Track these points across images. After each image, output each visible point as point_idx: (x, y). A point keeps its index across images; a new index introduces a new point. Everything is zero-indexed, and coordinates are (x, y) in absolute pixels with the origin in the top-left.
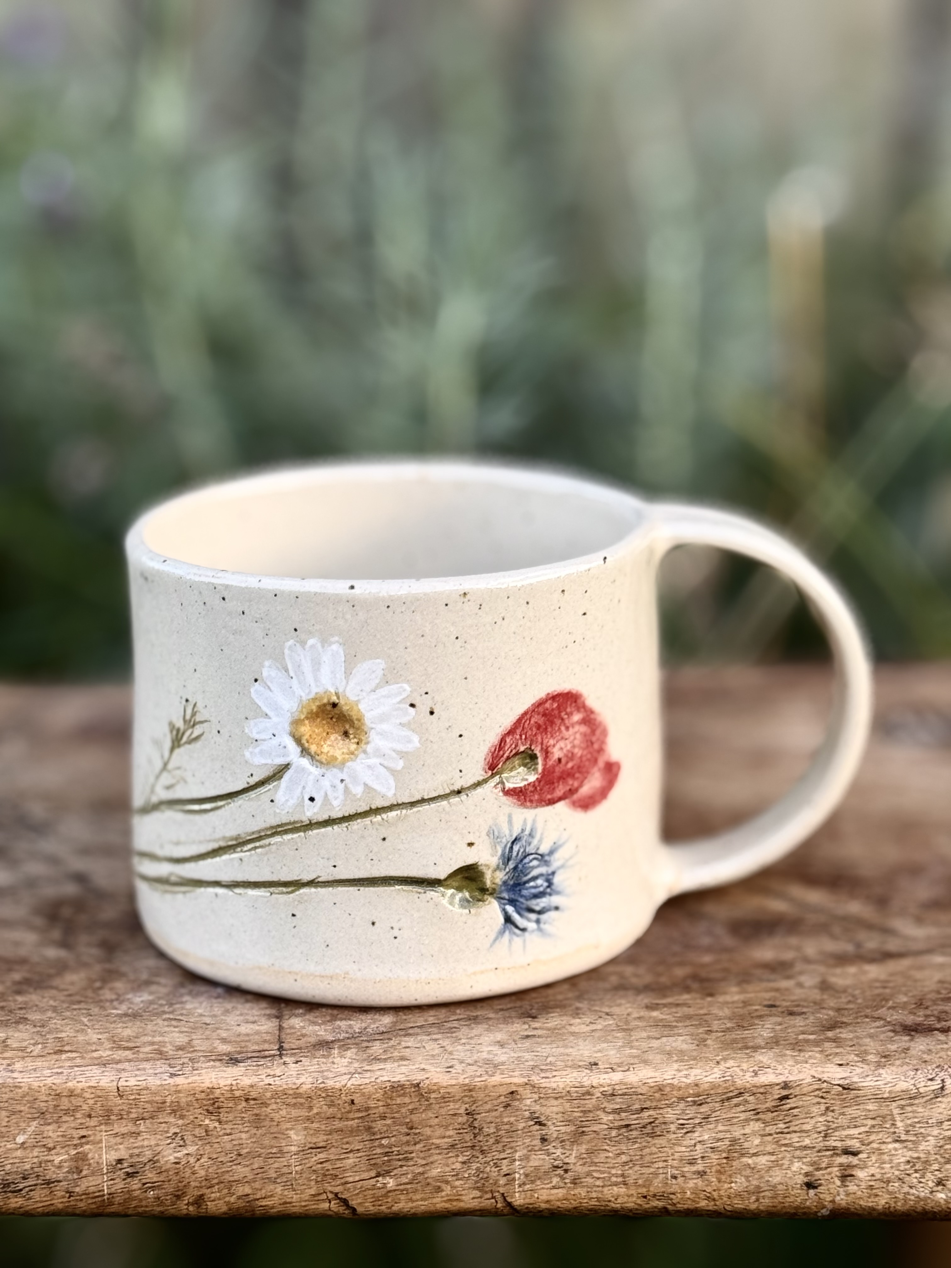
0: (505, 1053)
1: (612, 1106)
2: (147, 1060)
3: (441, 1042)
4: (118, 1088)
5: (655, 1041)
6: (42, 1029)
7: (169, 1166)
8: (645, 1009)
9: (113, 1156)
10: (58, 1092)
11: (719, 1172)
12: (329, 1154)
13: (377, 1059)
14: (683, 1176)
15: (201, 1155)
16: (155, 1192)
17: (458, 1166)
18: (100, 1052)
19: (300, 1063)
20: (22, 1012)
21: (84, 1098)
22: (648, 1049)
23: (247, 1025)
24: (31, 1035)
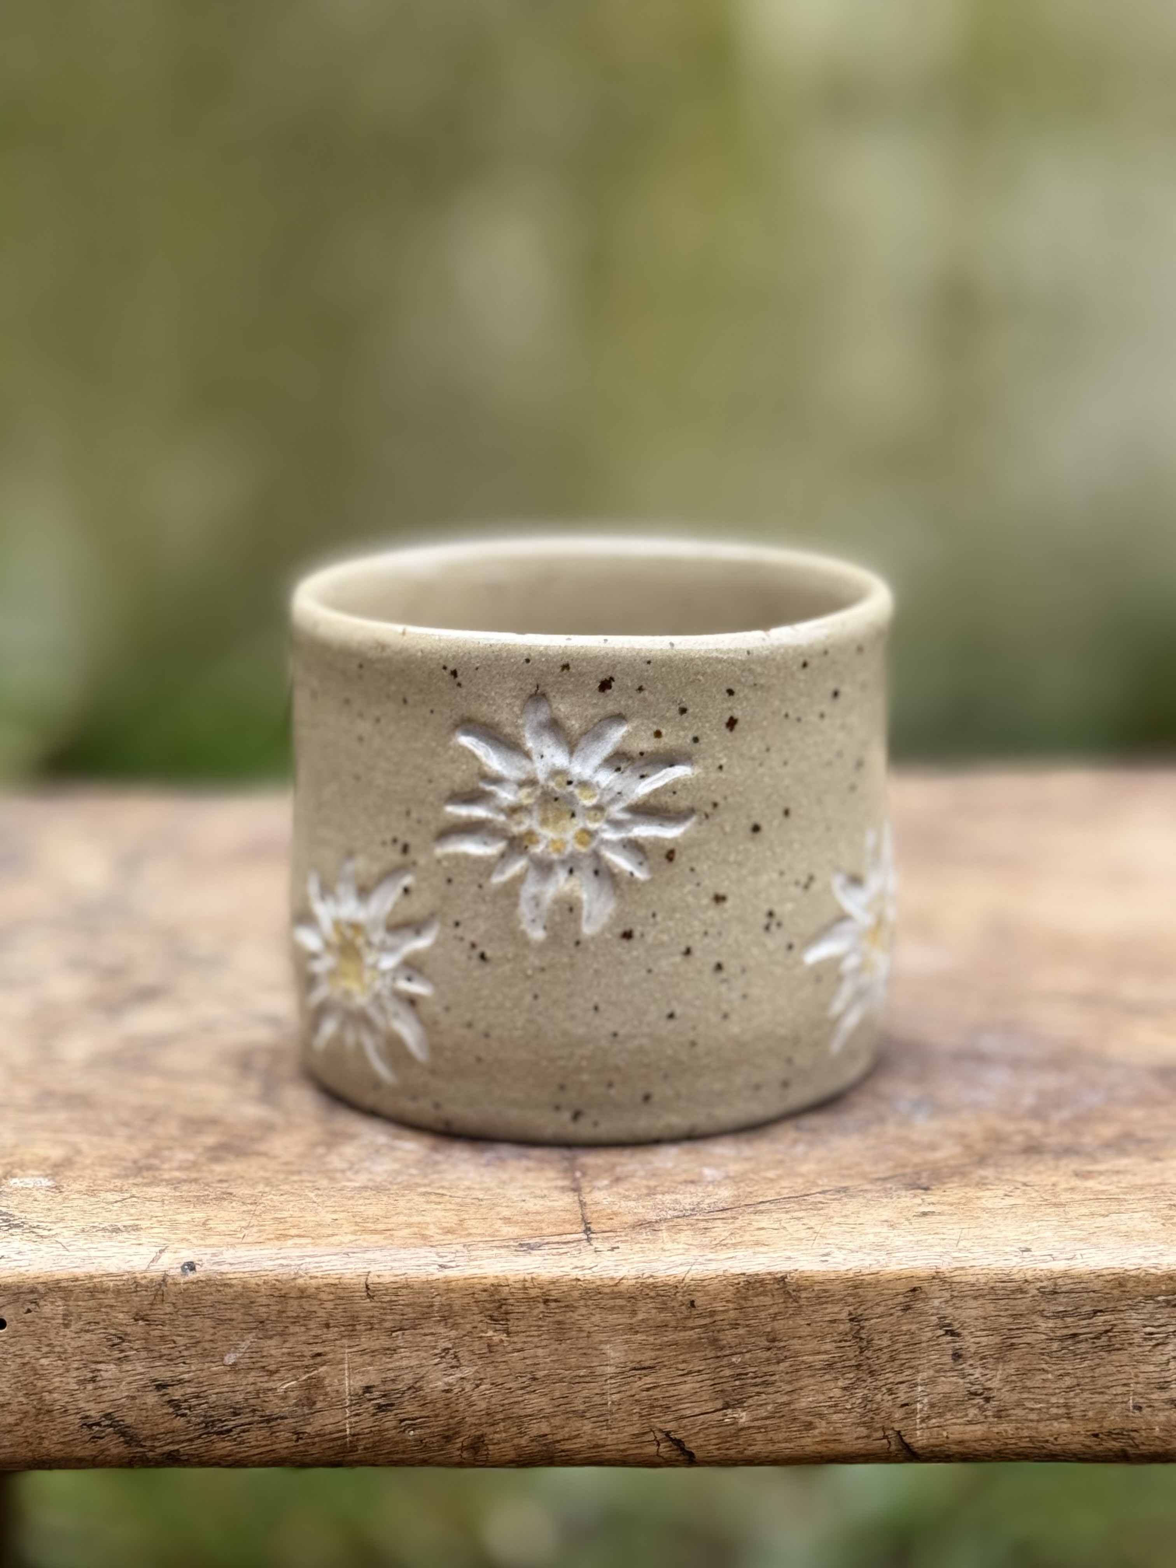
0: (899, 1235)
1: (1053, 1308)
2: (405, 1246)
3: (805, 1221)
4: (367, 1287)
5: (1101, 1219)
6: (253, 1207)
7: (436, 1395)
8: (1074, 1178)
9: (360, 1382)
10: (283, 1292)
12: (659, 1377)
13: (723, 1245)
14: (1150, 1406)
15: (481, 1379)
16: (418, 1432)
17: (837, 1393)
18: (339, 1237)
19: (616, 1250)
20: (225, 1185)
21: (320, 1300)
22: (1096, 1230)
23: (536, 1201)
24: (240, 1216)
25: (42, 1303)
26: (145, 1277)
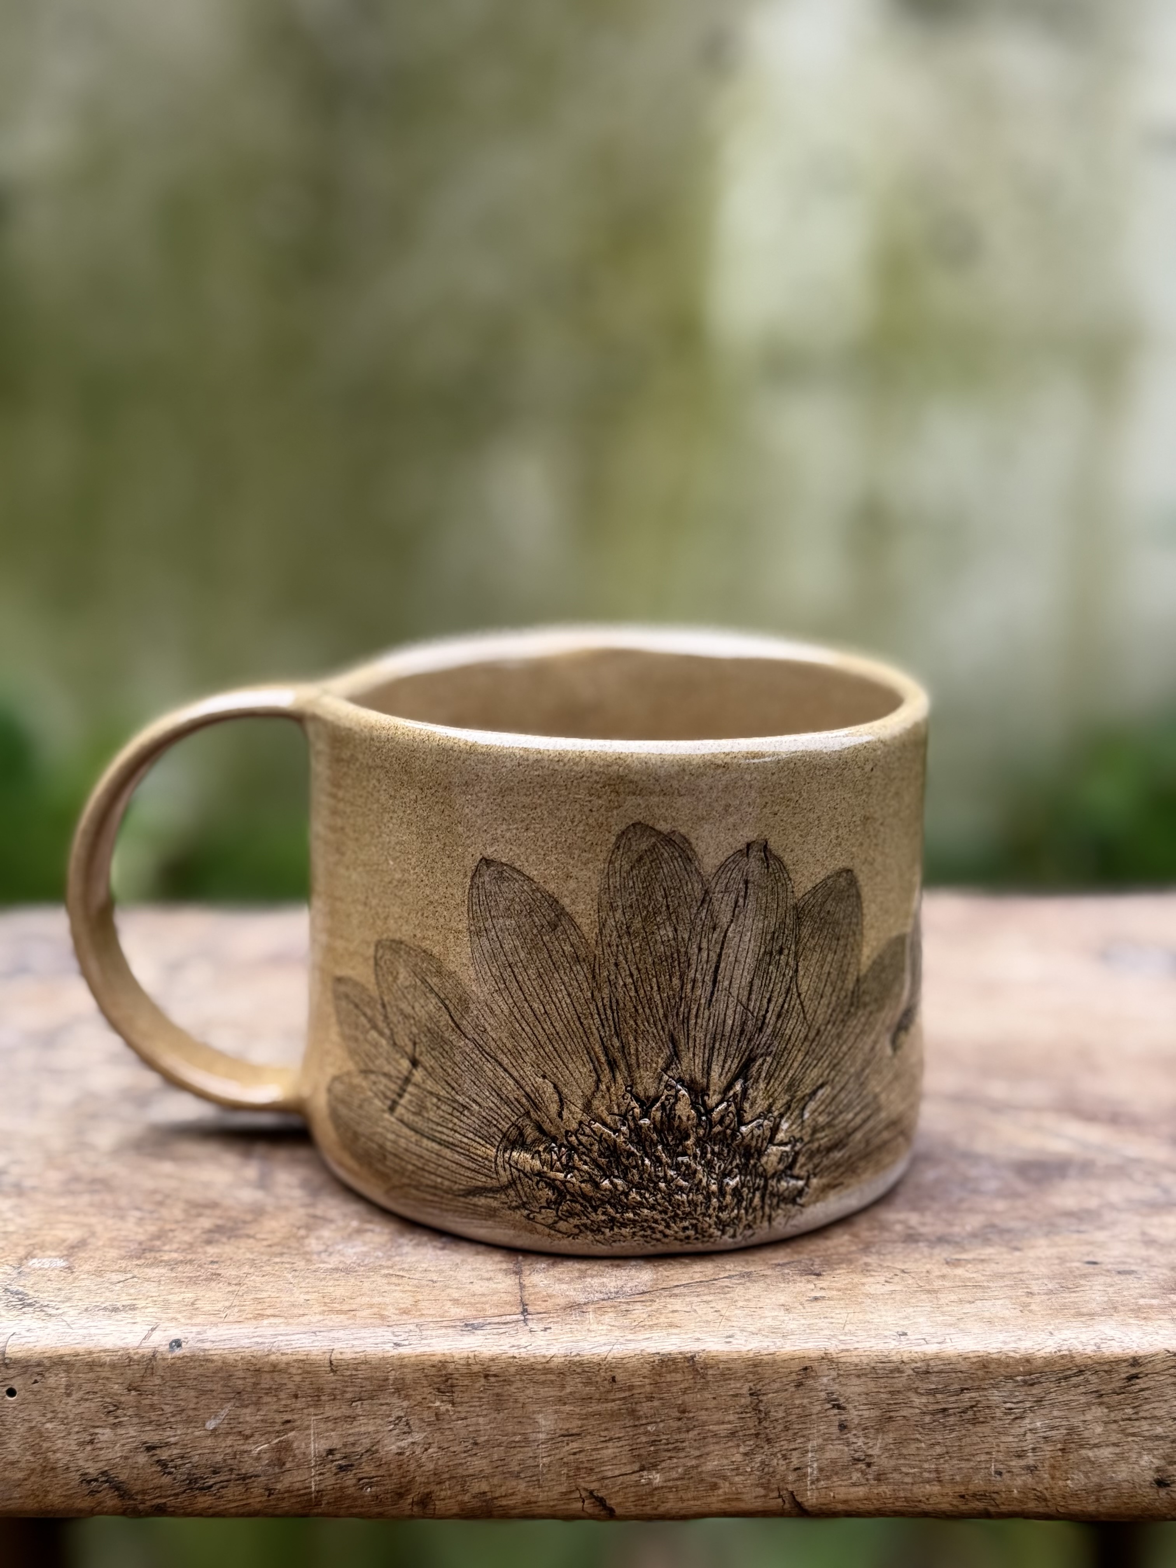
0: (794, 1319)
1: (926, 1386)
2: (365, 1326)
3: (713, 1305)
4: (331, 1362)
5: (968, 1305)
6: (237, 1288)
7: (390, 1457)
8: (946, 1266)
9: (322, 1445)
10: (257, 1367)
11: (1053, 1467)
12: (584, 1443)
13: (641, 1327)
14: (1009, 1472)
15: (430, 1444)
16: (374, 1489)
17: (738, 1458)
18: (308, 1317)
19: (548, 1331)
20: (215, 1266)
21: (290, 1374)
22: (963, 1316)
23: (481, 1283)
24: (225, 1296)
25: (47, 1375)
26: (137, 1353)
